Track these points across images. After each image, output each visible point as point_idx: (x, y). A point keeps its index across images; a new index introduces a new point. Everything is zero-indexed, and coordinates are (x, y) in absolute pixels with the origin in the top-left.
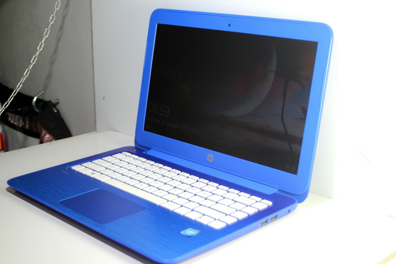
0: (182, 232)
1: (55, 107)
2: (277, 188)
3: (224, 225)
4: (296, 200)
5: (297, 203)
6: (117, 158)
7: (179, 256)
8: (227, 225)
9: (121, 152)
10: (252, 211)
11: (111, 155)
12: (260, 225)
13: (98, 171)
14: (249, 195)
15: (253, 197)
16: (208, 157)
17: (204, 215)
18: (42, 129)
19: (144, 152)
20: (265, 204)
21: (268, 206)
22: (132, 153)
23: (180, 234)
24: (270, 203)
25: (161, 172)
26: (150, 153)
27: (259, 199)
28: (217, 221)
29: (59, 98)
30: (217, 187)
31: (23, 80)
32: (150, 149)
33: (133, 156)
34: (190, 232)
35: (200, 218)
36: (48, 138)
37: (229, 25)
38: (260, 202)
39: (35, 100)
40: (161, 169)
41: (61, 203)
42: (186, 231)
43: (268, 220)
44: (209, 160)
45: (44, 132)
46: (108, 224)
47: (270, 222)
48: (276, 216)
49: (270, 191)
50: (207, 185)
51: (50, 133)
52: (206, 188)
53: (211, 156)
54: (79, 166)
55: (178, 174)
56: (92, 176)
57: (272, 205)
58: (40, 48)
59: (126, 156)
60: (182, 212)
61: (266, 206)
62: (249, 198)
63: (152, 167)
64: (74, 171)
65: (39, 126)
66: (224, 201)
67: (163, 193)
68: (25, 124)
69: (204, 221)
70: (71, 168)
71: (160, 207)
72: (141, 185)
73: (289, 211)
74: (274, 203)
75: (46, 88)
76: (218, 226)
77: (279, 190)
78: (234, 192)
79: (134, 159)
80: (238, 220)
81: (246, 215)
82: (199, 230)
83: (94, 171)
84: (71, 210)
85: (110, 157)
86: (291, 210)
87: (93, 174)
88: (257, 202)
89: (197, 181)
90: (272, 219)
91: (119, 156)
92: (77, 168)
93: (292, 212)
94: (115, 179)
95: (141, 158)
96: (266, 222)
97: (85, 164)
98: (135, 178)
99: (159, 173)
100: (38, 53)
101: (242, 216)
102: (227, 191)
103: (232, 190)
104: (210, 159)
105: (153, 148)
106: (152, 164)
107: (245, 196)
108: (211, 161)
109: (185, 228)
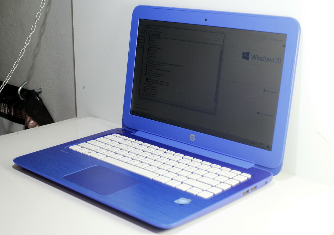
0: (176, 202)
1: (38, 96)
2: (254, 162)
3: (211, 195)
4: (272, 173)
5: (273, 175)
6: (109, 139)
7: (176, 221)
8: (214, 195)
9: (111, 134)
10: (234, 183)
11: (103, 136)
12: (242, 195)
13: (93, 150)
14: (230, 169)
15: (234, 171)
16: (190, 137)
17: (192, 187)
18: (27, 115)
19: (132, 134)
20: (245, 177)
21: (248, 179)
22: (121, 135)
23: (174, 203)
24: (249, 176)
25: (149, 150)
26: (137, 134)
27: (240, 173)
28: (205, 192)
29: (42, 88)
30: (201, 163)
31: (12, 71)
32: (138, 130)
33: (123, 136)
34: (183, 201)
35: (190, 189)
36: (32, 123)
37: (206, 20)
38: (240, 175)
39: (20, 89)
40: (149, 148)
41: (65, 178)
42: (179, 201)
43: (249, 190)
44: (191, 139)
45: (28, 119)
46: (110, 195)
47: (251, 192)
48: (255, 187)
49: (248, 166)
50: (192, 161)
51: (34, 119)
52: (191, 164)
53: (193, 135)
54: (76, 146)
55: (165, 152)
56: (89, 154)
57: (251, 178)
58: (27, 42)
59: (117, 137)
60: (173, 184)
61: (246, 178)
62: (230, 171)
63: (141, 146)
64: (72, 150)
65: (24, 113)
66: (208, 175)
67: (154, 169)
68: (11, 112)
69: (194, 192)
70: (69, 148)
71: (152, 180)
72: (134, 162)
73: (266, 183)
74: (253, 176)
75: (29, 79)
76: (206, 195)
77: (255, 164)
78: (216, 167)
79: (124, 140)
80: (223, 190)
81: (229, 187)
82: (191, 199)
83: (89, 150)
84: (74, 184)
85: (102, 138)
86: (268, 182)
87: (89, 152)
88: (237, 175)
89: (183, 158)
90: (252, 189)
91: (109, 137)
92: (74, 148)
93: (268, 183)
94: (110, 157)
95: (130, 139)
96: (248, 192)
97: (81, 144)
98: (128, 156)
99: (148, 151)
100: (25, 47)
101: (226, 187)
102: (210, 166)
103: (214, 165)
104: (193, 139)
105: (139, 130)
106: (140, 143)
107: (226, 170)
108: (193, 140)
109: (178, 198)
